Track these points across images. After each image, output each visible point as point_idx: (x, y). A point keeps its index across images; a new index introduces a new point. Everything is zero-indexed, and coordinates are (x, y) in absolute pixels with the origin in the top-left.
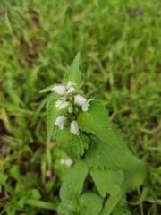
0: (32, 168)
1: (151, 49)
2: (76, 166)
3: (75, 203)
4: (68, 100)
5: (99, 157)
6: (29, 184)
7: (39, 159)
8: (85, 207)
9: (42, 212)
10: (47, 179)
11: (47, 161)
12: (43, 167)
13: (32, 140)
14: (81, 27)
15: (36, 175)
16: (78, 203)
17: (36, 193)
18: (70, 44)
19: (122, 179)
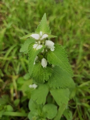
0: (4, 92)
1: (69, 21)
2: (40, 88)
3: (40, 111)
4: (41, 44)
5: (55, 81)
6: (4, 102)
7: (9, 87)
8: (46, 112)
9: (14, 119)
10: (15, 98)
11: (14, 87)
12: (12, 91)
13: (2, 75)
14: (29, 6)
15: (7, 96)
16: (41, 111)
17: (9, 108)
18: (23, 16)
19: (69, 93)
